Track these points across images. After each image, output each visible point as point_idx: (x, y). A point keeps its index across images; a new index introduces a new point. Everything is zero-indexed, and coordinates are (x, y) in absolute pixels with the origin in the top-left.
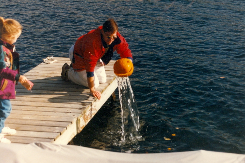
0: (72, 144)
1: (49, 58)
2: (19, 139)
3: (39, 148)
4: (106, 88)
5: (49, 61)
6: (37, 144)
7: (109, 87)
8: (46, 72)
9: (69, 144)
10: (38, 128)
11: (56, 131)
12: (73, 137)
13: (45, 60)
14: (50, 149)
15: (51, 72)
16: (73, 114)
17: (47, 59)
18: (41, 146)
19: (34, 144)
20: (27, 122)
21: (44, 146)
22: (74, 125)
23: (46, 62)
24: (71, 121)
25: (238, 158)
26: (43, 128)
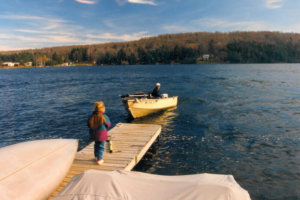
0: (133, 171)
1: (119, 123)
2: (106, 168)
3: (118, 173)
4: (150, 140)
5: (119, 125)
6: (117, 171)
7: (151, 139)
8: (118, 131)
9: (131, 170)
10: (115, 162)
11: (125, 163)
12: (134, 166)
13: (117, 125)
14: (124, 174)
15: (120, 131)
16: (134, 154)
17: (118, 124)
18: (120, 172)
19: (116, 171)
20: (109, 158)
21: (121, 172)
22: (134, 160)
23: (118, 126)
24: (132, 158)
25: (224, 177)
26: (118, 162)
